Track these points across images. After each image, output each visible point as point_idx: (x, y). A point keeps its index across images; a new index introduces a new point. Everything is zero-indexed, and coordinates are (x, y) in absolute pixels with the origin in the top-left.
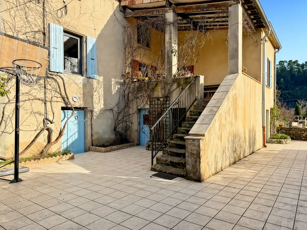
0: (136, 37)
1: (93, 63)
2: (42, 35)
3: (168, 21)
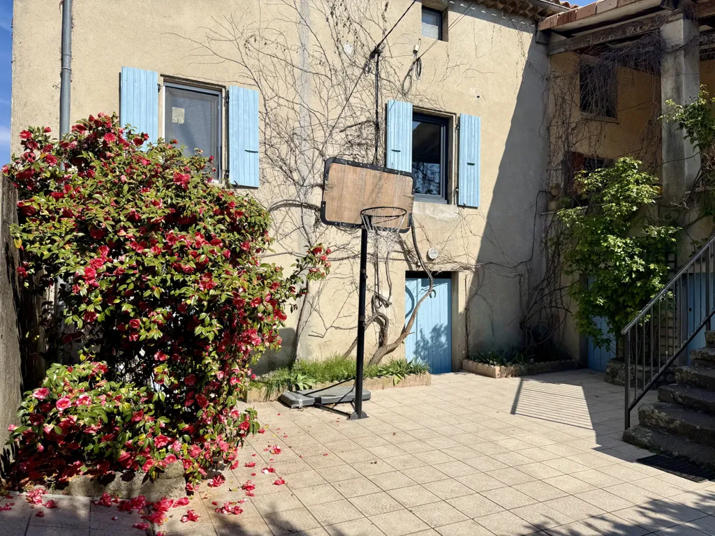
0: (577, 98)
2: (372, 129)
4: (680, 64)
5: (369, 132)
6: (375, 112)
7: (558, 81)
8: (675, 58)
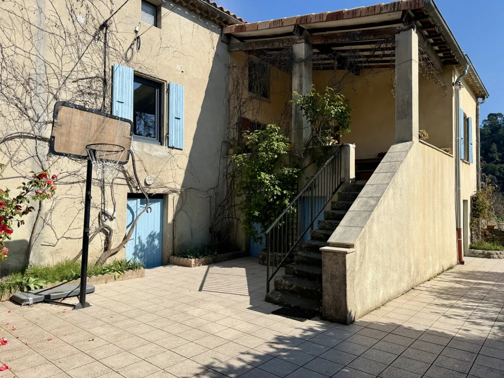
0: (246, 83)
1: (179, 123)
2: (101, 84)
3: (296, 58)
4: (302, 70)
5: (98, 85)
6: (103, 71)
7: (235, 69)
8: (300, 66)
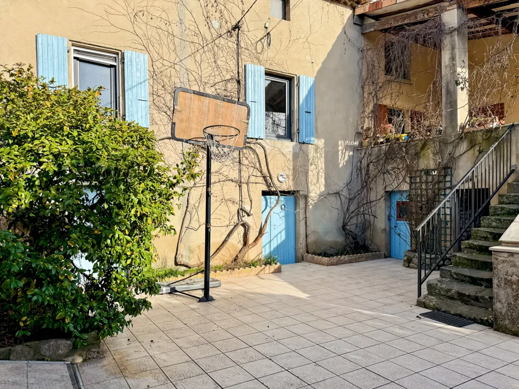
0: (383, 64)
1: (309, 117)
2: (235, 84)
3: (447, 28)
4: (454, 41)
5: (232, 86)
6: (237, 72)
7: (369, 52)
8: (451, 37)
